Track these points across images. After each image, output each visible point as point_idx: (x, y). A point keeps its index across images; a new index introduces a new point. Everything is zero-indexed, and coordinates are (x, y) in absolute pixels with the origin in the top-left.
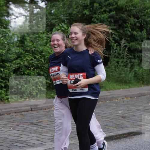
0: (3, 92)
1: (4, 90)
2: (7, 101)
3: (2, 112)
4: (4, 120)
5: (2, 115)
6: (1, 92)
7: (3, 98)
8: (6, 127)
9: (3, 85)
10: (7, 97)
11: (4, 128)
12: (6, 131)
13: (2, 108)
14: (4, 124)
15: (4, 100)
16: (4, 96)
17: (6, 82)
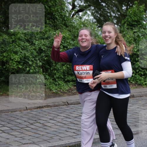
0: (142, 79)
1: (143, 78)
2: (145, 86)
3: (141, 94)
4: (142, 101)
5: (142, 96)
6: (141, 79)
7: (142, 83)
8: (144, 106)
9: (142, 73)
10: (145, 82)
11: (143, 107)
12: (145, 109)
13: (141, 91)
14: (142, 103)
15: (143, 85)
16: (143, 82)
17: (144, 71)
